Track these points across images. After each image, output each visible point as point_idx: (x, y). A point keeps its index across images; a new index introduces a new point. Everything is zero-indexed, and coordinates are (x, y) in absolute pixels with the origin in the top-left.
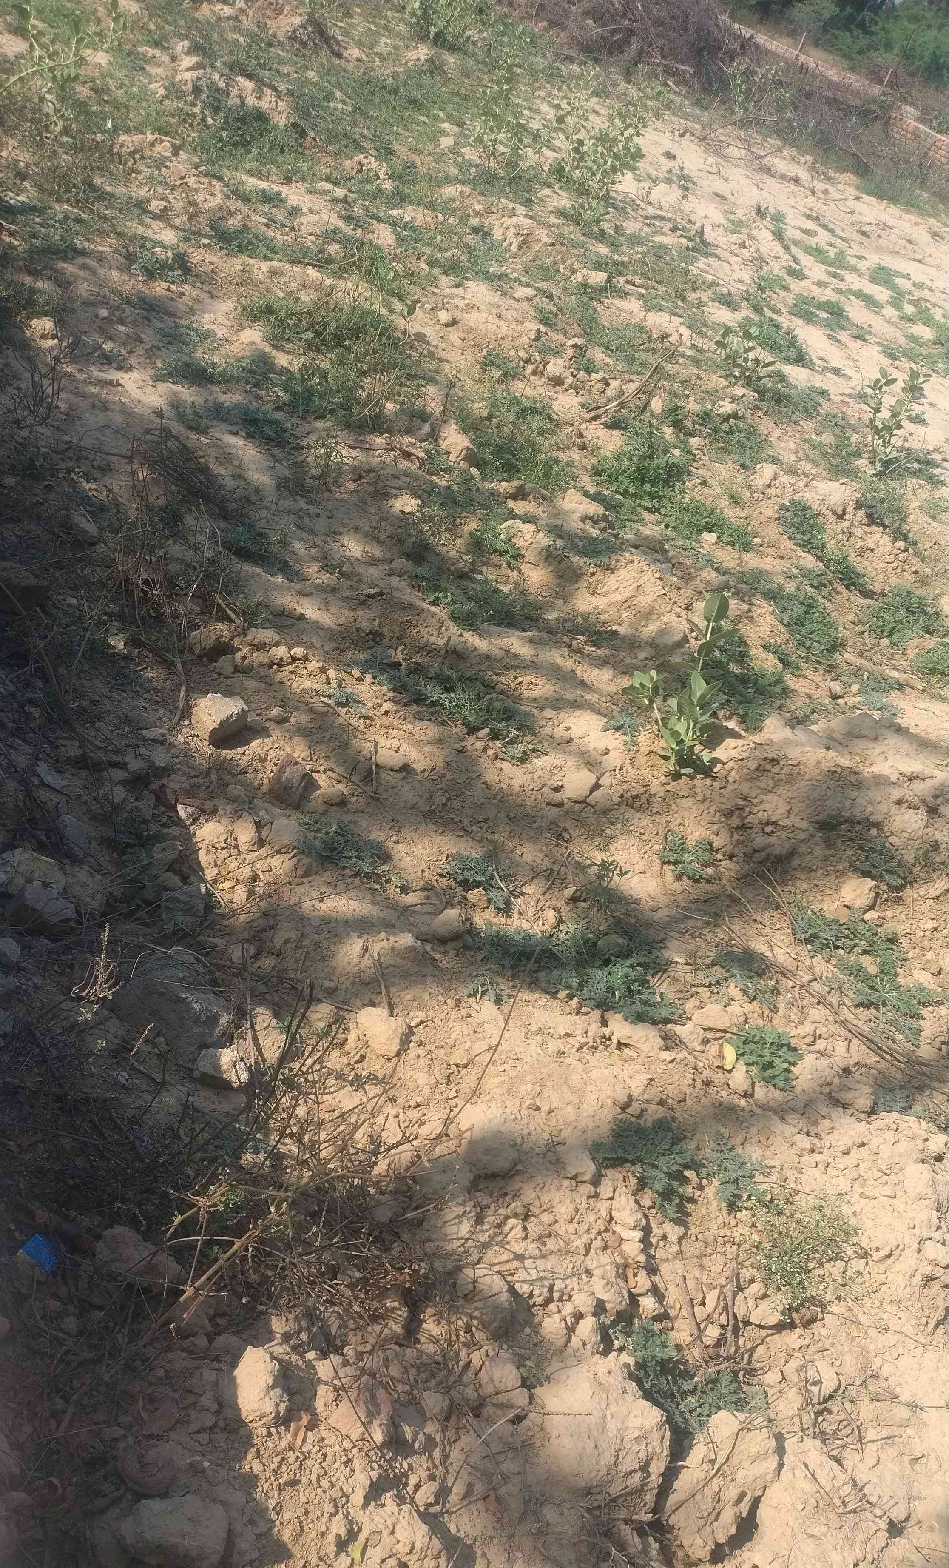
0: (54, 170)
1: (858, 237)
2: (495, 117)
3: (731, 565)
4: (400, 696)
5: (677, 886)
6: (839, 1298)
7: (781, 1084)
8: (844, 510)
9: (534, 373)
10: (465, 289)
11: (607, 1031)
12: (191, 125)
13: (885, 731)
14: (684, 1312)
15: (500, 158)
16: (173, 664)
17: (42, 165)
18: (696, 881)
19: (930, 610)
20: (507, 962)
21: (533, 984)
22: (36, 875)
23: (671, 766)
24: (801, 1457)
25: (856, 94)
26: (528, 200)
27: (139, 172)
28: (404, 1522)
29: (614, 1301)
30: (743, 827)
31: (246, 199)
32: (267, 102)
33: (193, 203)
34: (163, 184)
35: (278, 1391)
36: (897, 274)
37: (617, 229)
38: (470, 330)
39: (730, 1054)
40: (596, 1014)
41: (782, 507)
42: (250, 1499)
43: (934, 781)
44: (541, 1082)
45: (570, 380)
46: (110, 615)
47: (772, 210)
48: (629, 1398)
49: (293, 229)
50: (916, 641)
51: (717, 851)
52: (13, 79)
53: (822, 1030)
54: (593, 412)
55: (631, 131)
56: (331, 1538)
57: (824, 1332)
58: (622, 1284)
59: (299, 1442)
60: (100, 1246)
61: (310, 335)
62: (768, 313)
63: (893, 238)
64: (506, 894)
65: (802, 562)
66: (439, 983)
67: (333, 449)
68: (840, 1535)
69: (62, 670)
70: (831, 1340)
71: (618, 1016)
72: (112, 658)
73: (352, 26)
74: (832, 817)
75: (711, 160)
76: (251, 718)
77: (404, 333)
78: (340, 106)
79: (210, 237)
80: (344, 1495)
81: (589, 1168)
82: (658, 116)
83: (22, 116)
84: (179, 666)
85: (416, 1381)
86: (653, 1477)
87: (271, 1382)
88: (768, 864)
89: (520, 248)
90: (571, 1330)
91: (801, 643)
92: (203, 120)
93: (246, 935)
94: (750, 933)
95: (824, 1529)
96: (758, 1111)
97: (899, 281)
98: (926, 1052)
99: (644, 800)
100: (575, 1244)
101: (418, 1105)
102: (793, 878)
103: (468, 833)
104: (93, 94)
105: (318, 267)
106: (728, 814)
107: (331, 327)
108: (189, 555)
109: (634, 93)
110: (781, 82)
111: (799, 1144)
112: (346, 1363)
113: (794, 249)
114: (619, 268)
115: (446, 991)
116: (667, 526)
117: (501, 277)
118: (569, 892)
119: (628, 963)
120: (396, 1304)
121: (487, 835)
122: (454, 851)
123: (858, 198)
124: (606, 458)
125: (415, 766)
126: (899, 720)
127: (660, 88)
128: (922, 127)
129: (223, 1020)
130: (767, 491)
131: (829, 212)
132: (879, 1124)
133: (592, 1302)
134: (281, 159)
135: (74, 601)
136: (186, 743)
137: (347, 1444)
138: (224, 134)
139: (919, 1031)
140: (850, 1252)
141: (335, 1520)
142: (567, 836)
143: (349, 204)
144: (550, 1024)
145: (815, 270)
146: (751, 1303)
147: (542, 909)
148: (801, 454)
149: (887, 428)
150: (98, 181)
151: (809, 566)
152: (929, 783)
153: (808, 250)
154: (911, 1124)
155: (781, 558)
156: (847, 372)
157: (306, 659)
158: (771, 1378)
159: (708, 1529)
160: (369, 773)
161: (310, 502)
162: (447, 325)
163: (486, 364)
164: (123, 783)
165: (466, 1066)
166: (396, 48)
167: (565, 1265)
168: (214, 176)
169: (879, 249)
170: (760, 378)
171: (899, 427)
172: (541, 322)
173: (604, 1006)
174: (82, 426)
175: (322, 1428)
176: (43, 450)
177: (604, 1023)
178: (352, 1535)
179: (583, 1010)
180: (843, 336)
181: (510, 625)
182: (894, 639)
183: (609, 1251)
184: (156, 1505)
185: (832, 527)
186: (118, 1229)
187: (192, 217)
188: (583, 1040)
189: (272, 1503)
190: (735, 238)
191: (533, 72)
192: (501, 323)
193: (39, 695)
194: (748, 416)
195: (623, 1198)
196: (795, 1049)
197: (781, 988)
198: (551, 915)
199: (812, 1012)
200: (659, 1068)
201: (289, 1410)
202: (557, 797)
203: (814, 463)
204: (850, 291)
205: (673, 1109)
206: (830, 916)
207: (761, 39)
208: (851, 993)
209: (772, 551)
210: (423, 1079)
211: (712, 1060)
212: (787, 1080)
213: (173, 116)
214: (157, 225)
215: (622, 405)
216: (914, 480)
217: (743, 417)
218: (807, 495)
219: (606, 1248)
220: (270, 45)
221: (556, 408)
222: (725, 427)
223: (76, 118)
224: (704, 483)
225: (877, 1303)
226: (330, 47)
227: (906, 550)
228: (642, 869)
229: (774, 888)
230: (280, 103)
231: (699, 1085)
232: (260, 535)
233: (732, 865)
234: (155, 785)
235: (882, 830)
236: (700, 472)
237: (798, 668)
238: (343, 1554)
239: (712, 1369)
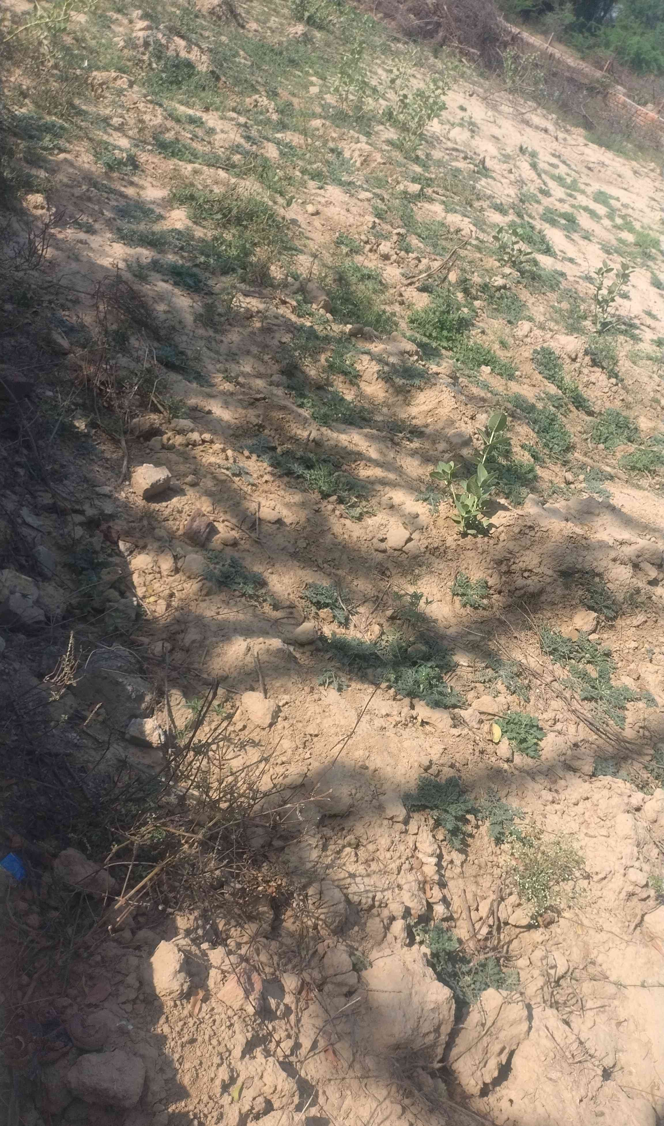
0: (47, 92)
1: (586, 171)
2: (349, 76)
3: (500, 389)
4: (276, 471)
5: (463, 611)
6: (569, 907)
7: (532, 754)
8: (577, 356)
9: (371, 251)
10: (325, 190)
11: (414, 713)
12: (141, 68)
13: (604, 510)
14: (464, 915)
15: (350, 103)
16: (119, 441)
17: (38, 88)
18: (476, 608)
19: (632, 426)
20: (346, 661)
21: (363, 678)
22: (17, 589)
23: (461, 528)
24: (544, 1022)
25: (586, 76)
26: (368, 133)
27: (105, 98)
28: (269, 1070)
29: (417, 907)
30: (509, 572)
31: (178, 121)
32: (194, 55)
33: (141, 121)
34: (122, 106)
35: (183, 974)
36: (611, 197)
37: (428, 155)
38: (328, 219)
39: (497, 731)
40: (407, 701)
41: (535, 351)
42: (161, 1054)
43: (637, 546)
44: (369, 749)
45: (395, 257)
46: (76, 405)
47: (530, 149)
48: (428, 980)
49: (209, 143)
50: (622, 447)
51: (490, 588)
52: (21, 28)
53: (560, 716)
54: (410, 279)
55: (439, 91)
56: (218, 1082)
57: (559, 931)
58: (422, 896)
59: (197, 1010)
60: (56, 862)
61: (219, 216)
62: (526, 218)
63: (609, 173)
64: (346, 613)
65: (547, 389)
66: (299, 674)
67: (233, 297)
68: (570, 1079)
69: (40, 442)
70: (563, 936)
71: (422, 703)
72: (77, 435)
73: (252, 7)
74: (570, 568)
75: (490, 113)
76: (173, 482)
77: (283, 218)
78: (243, 61)
79: (153, 145)
80: (228, 1050)
81: (401, 812)
82: (455, 81)
83: (26, 54)
84: (123, 443)
85: (278, 965)
86: (443, 1037)
87: (178, 968)
88: (525, 598)
89: (362, 164)
90: (387, 928)
91: (546, 445)
92: (150, 64)
93: (164, 636)
94: (511, 646)
95: (559, 1074)
96: (516, 772)
97: (612, 202)
98: (629, 733)
99: (442, 550)
100: (390, 867)
101: (283, 763)
102: (541, 609)
103: (320, 569)
104: (74, 42)
105: (226, 169)
106: (499, 563)
107: (235, 211)
108: (133, 365)
109: (440, 65)
110: (537, 65)
111: (544, 797)
112: (229, 953)
113: (543, 176)
114: (429, 182)
115: (304, 681)
116: (458, 360)
117: (350, 183)
118: (389, 613)
119: (429, 664)
120: (265, 909)
121: (334, 571)
122: (311, 581)
123: (586, 145)
124: (417, 311)
125: (286, 520)
126: (611, 502)
127: (457, 63)
128: (629, 101)
129: (148, 698)
130: (525, 340)
131: (567, 153)
132: (598, 784)
133: (402, 909)
134: (203, 95)
135: (51, 394)
136: (127, 497)
137: (230, 1013)
138: (164, 75)
139: (624, 719)
140: (577, 874)
141: (221, 1069)
142: (388, 573)
143: (248, 128)
144: (375, 707)
145: (558, 191)
146: (510, 910)
147: (370, 624)
148: (548, 315)
149: (606, 301)
150: (77, 102)
151: (552, 392)
152: (633, 547)
153: (553, 177)
154: (621, 785)
155: (534, 386)
156: (578, 261)
157: (212, 442)
158: (522, 963)
159: (479, 1073)
160: (254, 524)
161: (216, 331)
162: (313, 215)
163: (338, 243)
164: (81, 524)
165: (316, 736)
166: (281, 24)
167: (383, 882)
168: (157, 104)
169: (599, 180)
170: (521, 263)
171: (613, 300)
172: (376, 216)
173: (412, 695)
174: (60, 271)
175: (213, 1000)
176: (33, 286)
177: (412, 707)
178: (233, 1080)
179: (398, 697)
180: (575, 236)
181: (351, 424)
182: (608, 444)
183: (414, 871)
184: (93, 1058)
185: (568, 367)
186: (71, 852)
187: (141, 130)
188: (398, 719)
189: (176, 1056)
190: (505, 166)
191: (374, 48)
192: (349, 215)
193: (24, 460)
194: (513, 287)
195: (425, 834)
196: (541, 729)
197: (532, 685)
198: (376, 628)
199: (553, 703)
200: (450, 741)
201: (190, 988)
202: (383, 546)
203: (557, 322)
204: (580, 206)
205: (459, 771)
206: (565, 636)
207: (525, 35)
208: (579, 691)
209: (527, 381)
210: (286, 744)
211: (485, 735)
212: (536, 750)
213: (129, 60)
214: (116, 134)
215: (430, 276)
216: (622, 337)
217: (510, 288)
218: (552, 344)
219: (411, 869)
220: (197, 16)
221: (385, 275)
222: (497, 294)
223: (63, 58)
224: (483, 332)
225: (595, 911)
226: (237, 20)
227: (617, 385)
228: (439, 598)
229: (528, 614)
230: (203, 57)
231: (477, 753)
232: (182, 353)
233: (501, 598)
234: (104, 526)
235: (602, 579)
236: (481, 324)
237: (544, 462)
238: (226, 1094)
239: (482, 957)
